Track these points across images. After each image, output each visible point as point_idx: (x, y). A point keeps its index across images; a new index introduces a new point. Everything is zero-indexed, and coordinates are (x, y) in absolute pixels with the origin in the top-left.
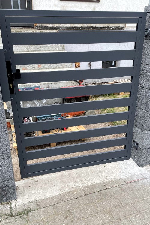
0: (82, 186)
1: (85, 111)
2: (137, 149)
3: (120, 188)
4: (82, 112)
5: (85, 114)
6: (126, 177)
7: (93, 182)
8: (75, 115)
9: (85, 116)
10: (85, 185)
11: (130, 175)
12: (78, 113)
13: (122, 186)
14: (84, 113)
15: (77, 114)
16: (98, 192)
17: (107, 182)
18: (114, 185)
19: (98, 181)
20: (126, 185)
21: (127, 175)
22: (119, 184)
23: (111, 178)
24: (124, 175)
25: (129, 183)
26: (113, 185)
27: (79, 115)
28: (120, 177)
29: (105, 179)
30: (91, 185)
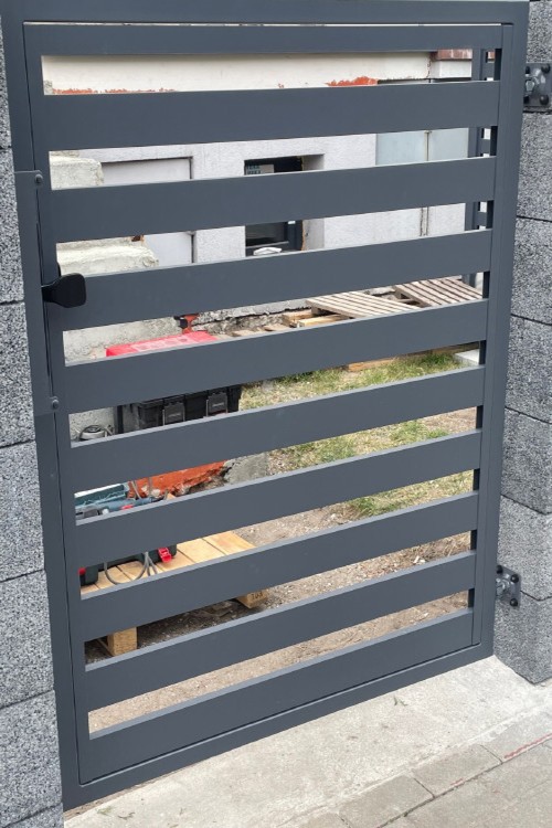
0: (331, 801)
1: (227, 463)
2: (515, 604)
3: (485, 783)
4: (211, 467)
5: (226, 477)
6: (493, 734)
7: (370, 779)
8: (183, 488)
9: (227, 487)
10: (343, 796)
11: (506, 725)
12: (198, 474)
13: (491, 775)
14: (223, 474)
15: (189, 481)
16: (406, 815)
17: (426, 768)
18: (457, 779)
19: (389, 769)
20: (504, 769)
21: (494, 729)
22: (478, 771)
23: (438, 749)
24: (484, 726)
25: (512, 757)
26: (454, 778)
27: (200, 486)
28: (471, 742)
29: (417, 758)
30: (368, 794)
